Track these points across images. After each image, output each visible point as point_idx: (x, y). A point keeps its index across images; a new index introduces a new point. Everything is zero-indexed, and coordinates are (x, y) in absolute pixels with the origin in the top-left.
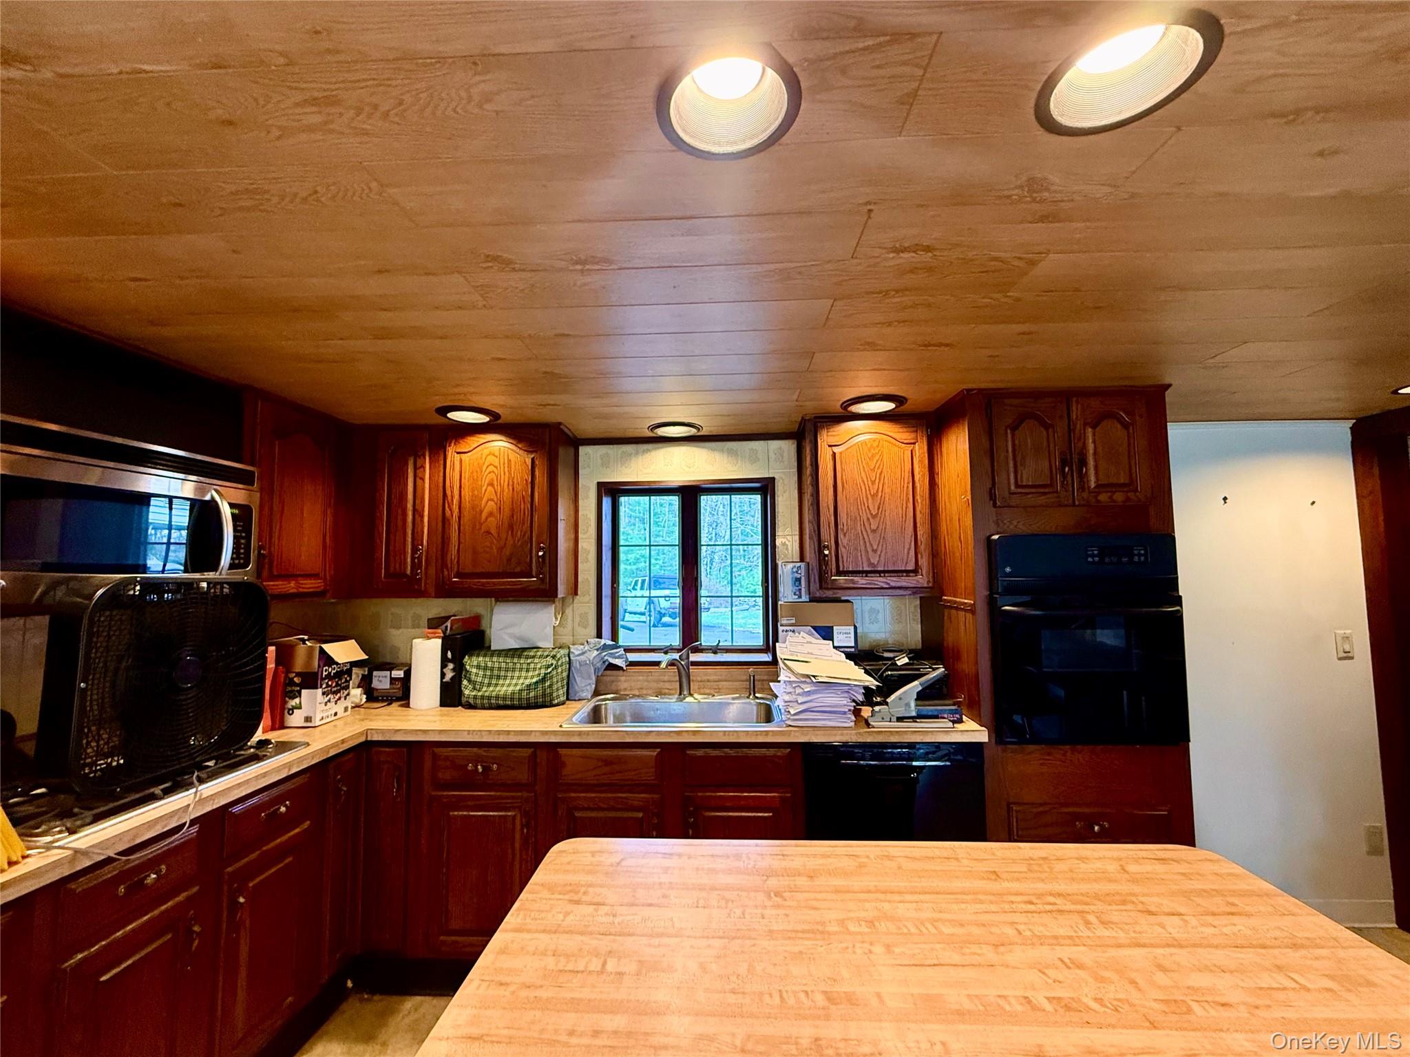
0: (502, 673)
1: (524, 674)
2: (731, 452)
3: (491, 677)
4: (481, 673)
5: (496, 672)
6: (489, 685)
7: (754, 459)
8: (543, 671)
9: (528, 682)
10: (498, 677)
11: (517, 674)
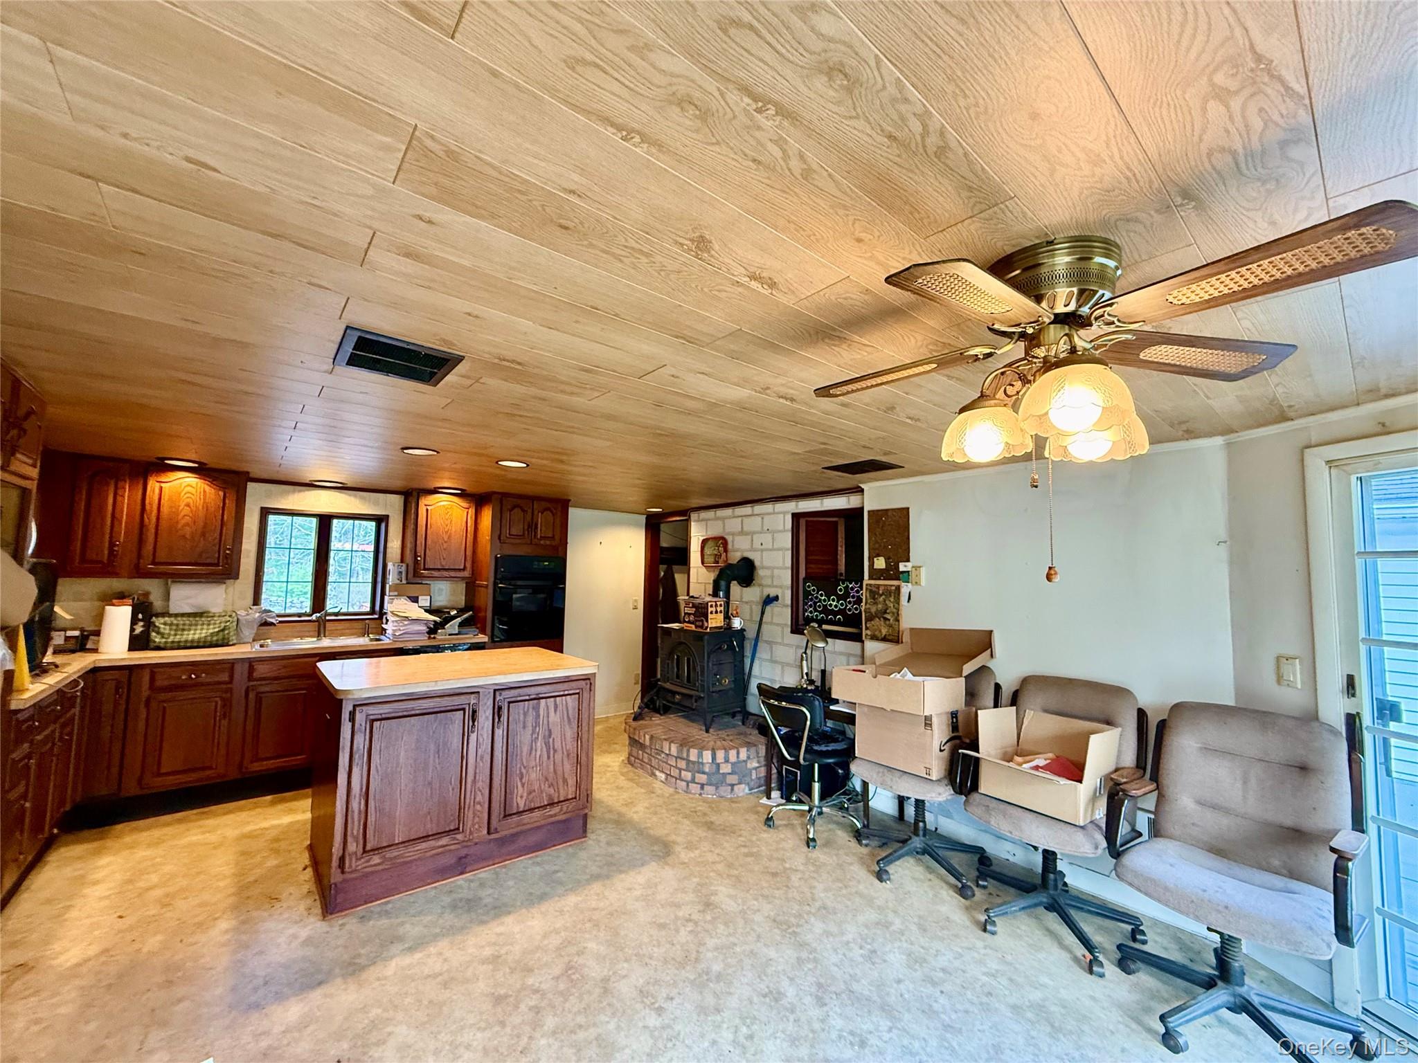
0: (186, 627)
1: (205, 627)
2: (362, 498)
3: (176, 630)
4: (168, 627)
5: (181, 627)
6: (176, 635)
7: (376, 503)
8: (223, 625)
9: (211, 631)
10: (183, 630)
11: (199, 627)
